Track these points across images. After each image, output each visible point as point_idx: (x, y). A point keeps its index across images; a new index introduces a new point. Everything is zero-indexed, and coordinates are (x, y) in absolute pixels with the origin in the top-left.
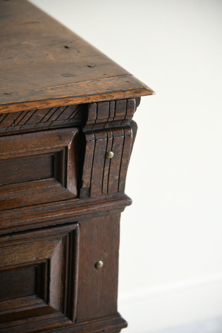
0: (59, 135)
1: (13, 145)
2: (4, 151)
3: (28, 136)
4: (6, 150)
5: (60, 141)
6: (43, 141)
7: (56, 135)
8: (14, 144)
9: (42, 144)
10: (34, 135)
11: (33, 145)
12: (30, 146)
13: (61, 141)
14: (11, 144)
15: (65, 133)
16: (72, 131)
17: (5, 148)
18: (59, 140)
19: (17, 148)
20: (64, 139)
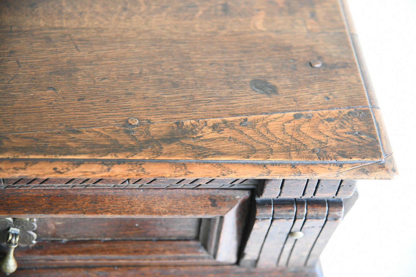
0: (212, 198)
1: (127, 204)
2: (110, 210)
3: (157, 193)
4: (113, 210)
5: (212, 208)
6: (182, 205)
7: (207, 198)
8: (129, 202)
9: (180, 207)
10: (168, 194)
11: (163, 207)
12: (157, 208)
13: (214, 208)
14: (124, 201)
15: (224, 197)
16: (237, 196)
17: (112, 206)
18: (210, 206)
19: (133, 208)
20: (219, 205)
